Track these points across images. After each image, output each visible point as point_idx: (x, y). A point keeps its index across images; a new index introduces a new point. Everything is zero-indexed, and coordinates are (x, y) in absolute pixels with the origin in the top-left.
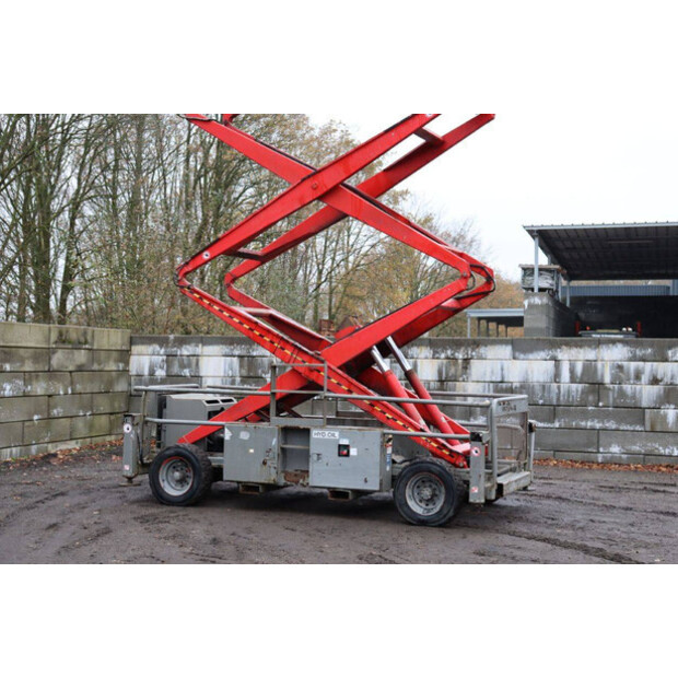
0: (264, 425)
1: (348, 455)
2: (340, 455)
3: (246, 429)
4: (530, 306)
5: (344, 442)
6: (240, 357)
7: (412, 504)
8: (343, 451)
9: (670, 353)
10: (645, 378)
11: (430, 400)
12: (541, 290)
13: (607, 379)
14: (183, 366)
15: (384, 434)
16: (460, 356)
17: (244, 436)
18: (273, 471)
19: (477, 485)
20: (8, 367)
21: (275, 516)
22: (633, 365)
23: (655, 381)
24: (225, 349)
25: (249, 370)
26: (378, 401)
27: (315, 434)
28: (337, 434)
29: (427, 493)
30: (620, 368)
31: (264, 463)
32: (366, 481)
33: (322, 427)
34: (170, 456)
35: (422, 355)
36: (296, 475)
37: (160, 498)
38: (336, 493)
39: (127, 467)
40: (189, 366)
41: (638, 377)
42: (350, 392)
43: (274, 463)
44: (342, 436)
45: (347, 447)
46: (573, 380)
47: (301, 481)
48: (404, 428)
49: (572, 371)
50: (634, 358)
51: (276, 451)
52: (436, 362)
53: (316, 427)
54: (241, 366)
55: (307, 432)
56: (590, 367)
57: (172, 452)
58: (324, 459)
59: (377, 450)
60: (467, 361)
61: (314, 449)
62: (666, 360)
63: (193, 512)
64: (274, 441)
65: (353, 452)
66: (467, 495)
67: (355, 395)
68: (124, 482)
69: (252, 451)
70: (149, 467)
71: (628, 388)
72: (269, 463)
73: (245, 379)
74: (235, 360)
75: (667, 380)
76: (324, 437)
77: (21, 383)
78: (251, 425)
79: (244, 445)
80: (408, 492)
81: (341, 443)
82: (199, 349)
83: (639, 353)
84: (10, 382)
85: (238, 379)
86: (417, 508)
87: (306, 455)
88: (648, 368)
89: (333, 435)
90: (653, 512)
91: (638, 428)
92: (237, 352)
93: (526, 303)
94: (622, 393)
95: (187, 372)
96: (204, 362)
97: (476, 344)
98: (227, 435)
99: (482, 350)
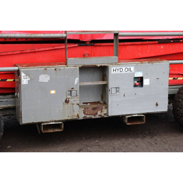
1: (142, 85)
2: (135, 86)
3: (45, 72)
5: (139, 74)
17: (44, 78)
18: (76, 107)
27: (113, 71)
28: (132, 69)
31: (67, 101)
32: (157, 105)
36: (94, 109)
43: (75, 100)
44: (137, 70)
47: (99, 113)
51: (78, 88)
58: (122, 92)
61: (112, 83)
64: (77, 80)
65: (146, 82)
69: (53, 92)
72: (71, 101)
76: (122, 72)
78: (51, 69)
79: (44, 87)
81: (136, 76)
89: (129, 70)
98: (25, 80)
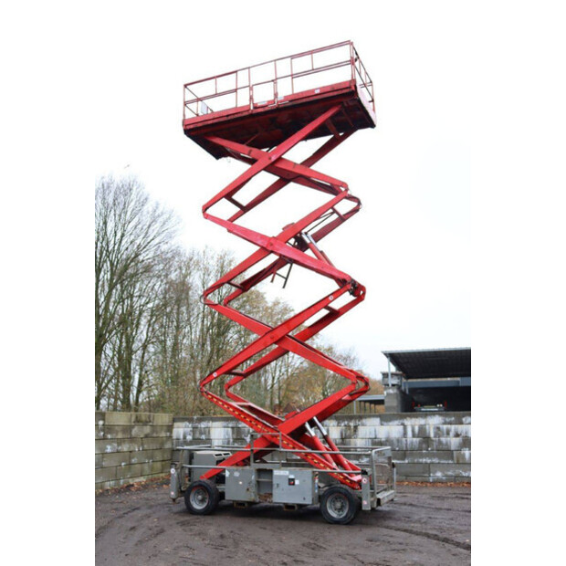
0: (248, 467)
1: (294, 484)
2: (290, 484)
3: (237, 470)
4: (388, 394)
5: (292, 477)
6: (232, 428)
7: (330, 511)
8: (291, 482)
9: (464, 419)
10: (452, 434)
11: (338, 452)
12: (393, 385)
13: (432, 435)
14: (201, 434)
15: (314, 472)
16: (352, 424)
17: (237, 474)
18: (253, 494)
19: (366, 500)
20: (109, 436)
21: (255, 520)
22: (445, 427)
23: (457, 435)
24: (224, 424)
25: (237, 435)
26: (310, 453)
27: (276, 473)
28: (287, 472)
29: (338, 505)
30: (438, 428)
31: (248, 490)
32: (304, 499)
33: (279, 469)
34: (196, 486)
35: (331, 425)
36: (265, 496)
37: (190, 511)
38: (288, 506)
39: (172, 493)
40: (205, 433)
41: (448, 433)
42: (294, 448)
43: (253, 489)
44: (291, 473)
45: (293, 480)
46: (414, 436)
47: (268, 500)
48: (324, 468)
49: (413, 431)
50: (445, 423)
51: (254, 482)
52: (339, 428)
53: (276, 469)
54: (233, 433)
55: (271, 472)
56: (422, 429)
57: (197, 484)
58: (281, 487)
59: (310, 481)
60: (356, 427)
61: (275, 481)
62: (461, 423)
63: (209, 519)
64: (253, 477)
65: (297, 482)
66: (360, 505)
67: (297, 450)
68: (171, 502)
69: (241, 483)
70: (185, 493)
71: (443, 439)
72: (250, 490)
73: (235, 440)
74: (230, 430)
75: (463, 434)
76: (281, 473)
77: (116, 445)
78: (240, 468)
79: (237, 480)
80: (328, 505)
81: (290, 477)
82: (210, 424)
83: (448, 420)
84: (110, 444)
85: (231, 440)
86: (334, 514)
87: (270, 484)
88: (453, 428)
89: (285, 473)
90: (463, 511)
91: (450, 462)
92: (230, 425)
93: (385, 393)
94: (440, 442)
95: (203, 437)
96: (212, 431)
97: (360, 418)
98: (227, 474)
99: (364, 421)
